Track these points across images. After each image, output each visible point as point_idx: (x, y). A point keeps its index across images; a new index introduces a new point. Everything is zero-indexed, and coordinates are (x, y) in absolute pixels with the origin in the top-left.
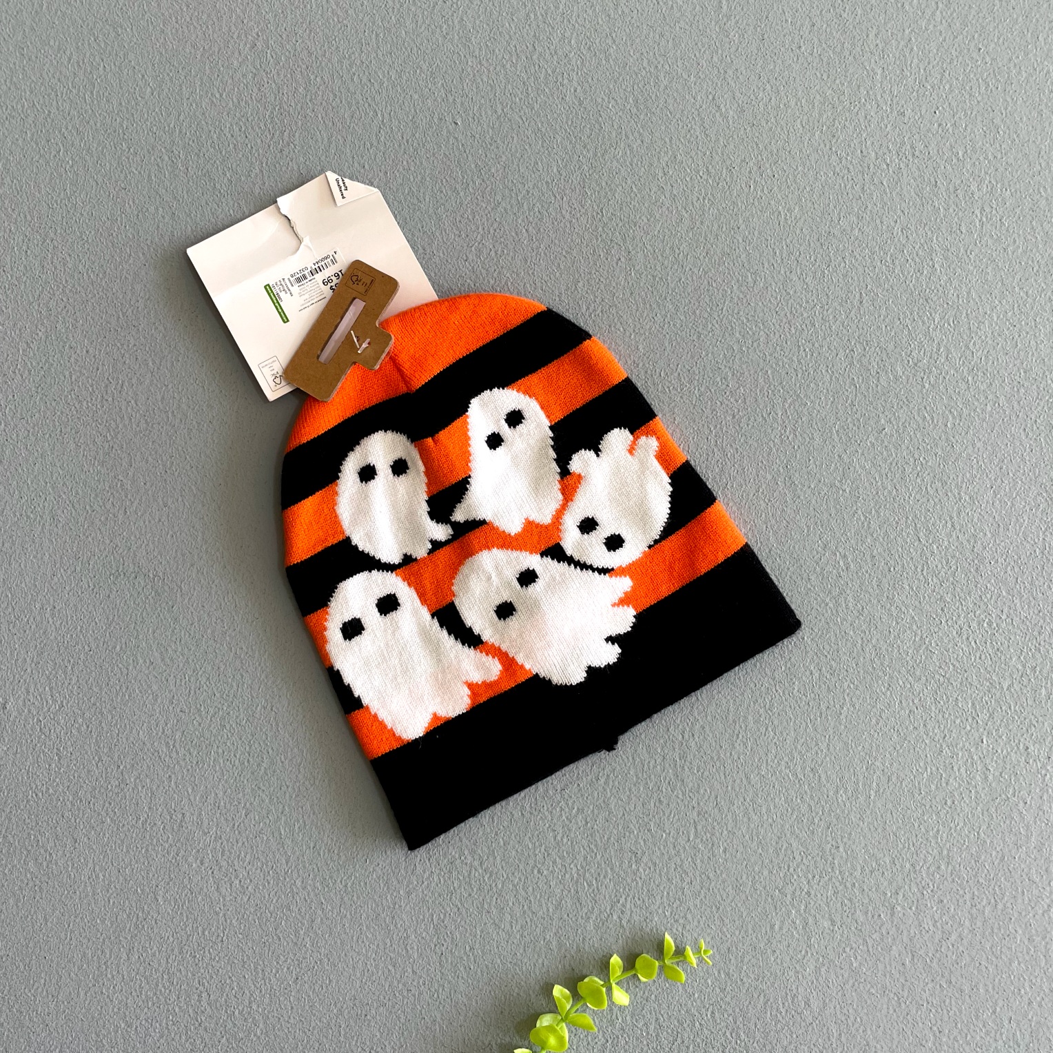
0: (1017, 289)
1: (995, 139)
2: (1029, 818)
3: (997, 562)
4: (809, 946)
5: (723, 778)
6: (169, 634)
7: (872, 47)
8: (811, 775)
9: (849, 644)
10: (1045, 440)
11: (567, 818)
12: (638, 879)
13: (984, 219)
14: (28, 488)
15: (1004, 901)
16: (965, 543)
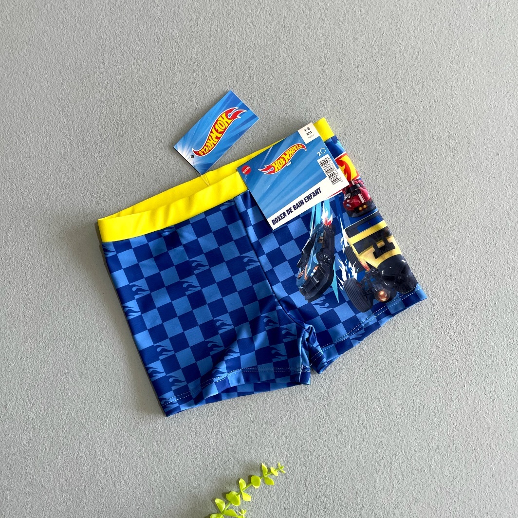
0: (464, 179)
1: (449, 112)
2: (488, 420)
3: (465, 303)
4: (393, 488)
5: (348, 413)
6: (83, 366)
7: (390, 73)
8: (388, 408)
9: (401, 346)
10: (482, 246)
11: (277, 438)
12: (312, 463)
13: (447, 148)
14: (11, 302)
15: (480, 459)
16: (450, 296)
